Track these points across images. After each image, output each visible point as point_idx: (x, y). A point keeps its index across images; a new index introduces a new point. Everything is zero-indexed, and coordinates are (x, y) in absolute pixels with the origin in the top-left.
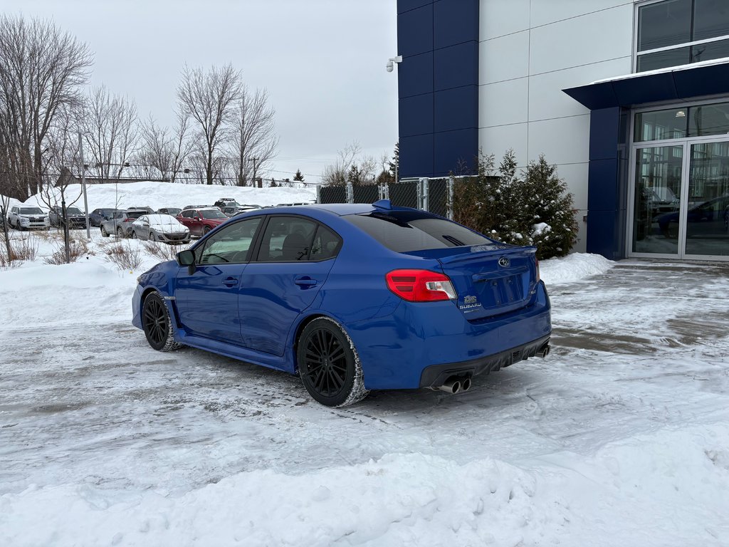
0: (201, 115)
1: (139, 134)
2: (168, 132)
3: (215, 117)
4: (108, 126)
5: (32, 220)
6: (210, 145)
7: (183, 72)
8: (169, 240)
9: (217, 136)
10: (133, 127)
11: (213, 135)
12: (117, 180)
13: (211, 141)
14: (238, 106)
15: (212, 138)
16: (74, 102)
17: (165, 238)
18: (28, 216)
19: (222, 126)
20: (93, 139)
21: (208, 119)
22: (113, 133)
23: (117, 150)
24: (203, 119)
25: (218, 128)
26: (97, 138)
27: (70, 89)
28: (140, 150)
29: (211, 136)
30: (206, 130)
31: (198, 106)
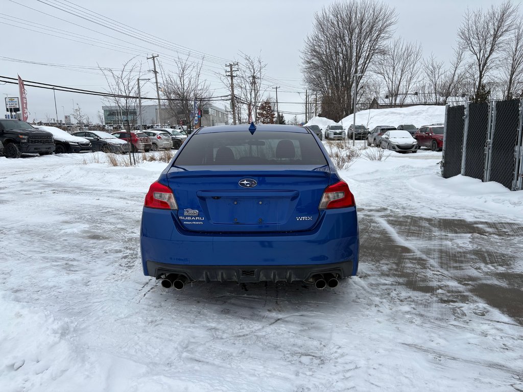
0: (476, 49)
1: (421, 70)
2: (443, 66)
3: (489, 49)
4: (399, 67)
5: (335, 134)
6: (481, 72)
7: (464, 15)
8: (399, 150)
9: (488, 64)
10: (418, 65)
11: (485, 64)
12: (402, 105)
13: (483, 69)
14: (513, 36)
15: (483, 67)
16: (383, 52)
17: (396, 147)
18: (333, 131)
19: (494, 55)
20: (388, 77)
21: (482, 51)
22: (402, 71)
23: (403, 83)
24: (477, 51)
25: (490, 58)
26: (391, 76)
27: (383, 44)
28: (422, 82)
29: (483, 66)
30: (479, 60)
31: (474, 41)
